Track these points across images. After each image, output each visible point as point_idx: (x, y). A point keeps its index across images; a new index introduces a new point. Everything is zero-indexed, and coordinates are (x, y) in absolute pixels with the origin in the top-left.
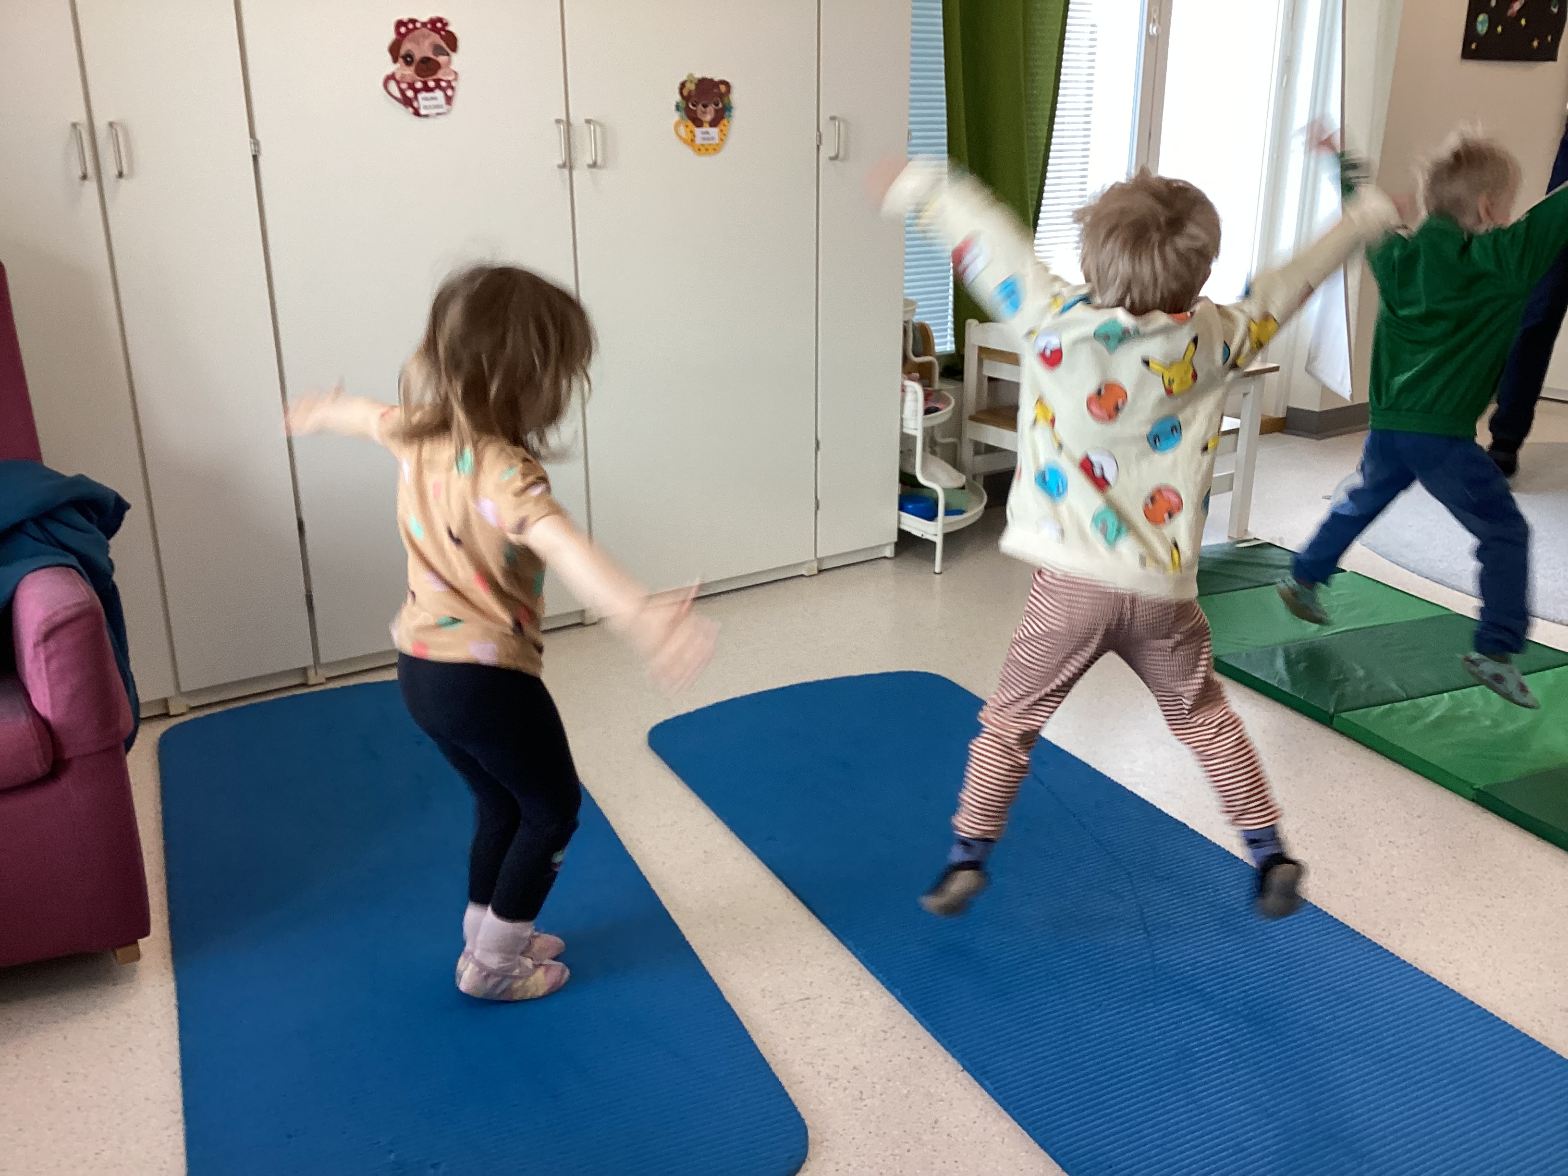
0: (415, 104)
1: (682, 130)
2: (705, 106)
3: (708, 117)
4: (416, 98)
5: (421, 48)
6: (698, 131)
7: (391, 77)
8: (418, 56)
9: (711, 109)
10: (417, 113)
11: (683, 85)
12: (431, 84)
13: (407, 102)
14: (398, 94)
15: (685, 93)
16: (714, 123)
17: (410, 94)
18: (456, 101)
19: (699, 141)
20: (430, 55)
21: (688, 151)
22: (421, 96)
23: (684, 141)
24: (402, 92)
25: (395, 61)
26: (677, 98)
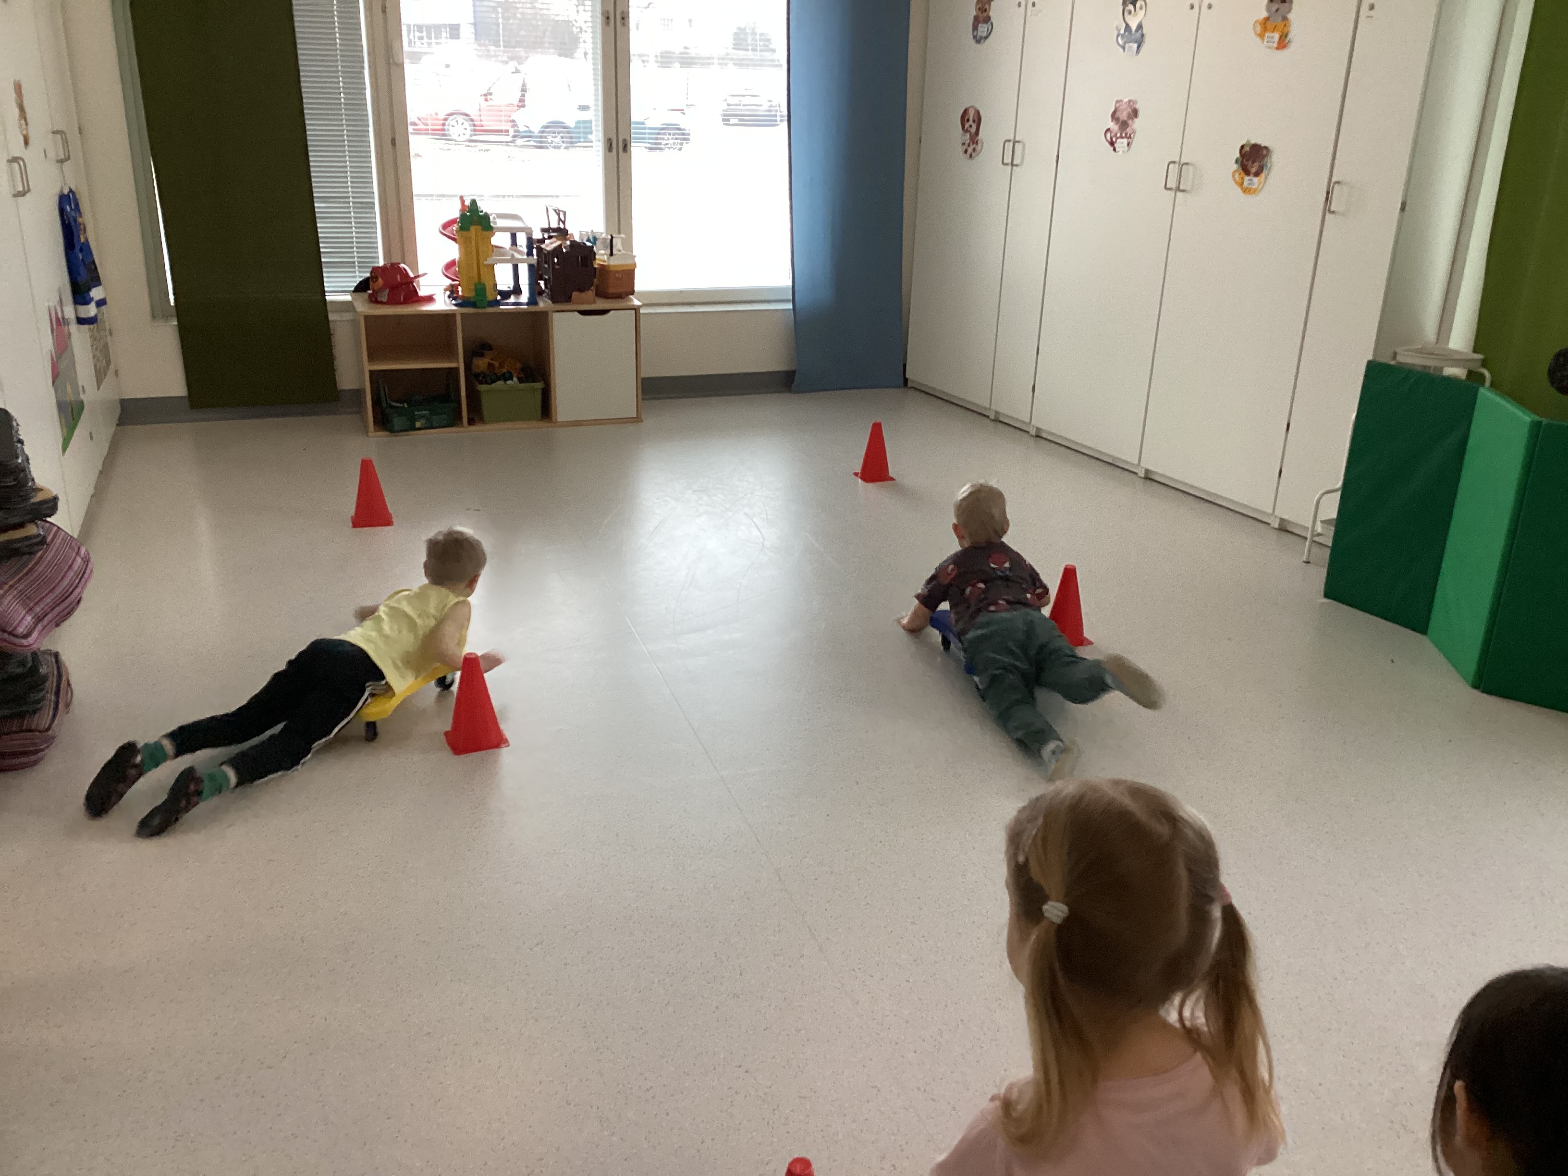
0: (1115, 145)
1: (1237, 175)
2: (1253, 162)
3: (1254, 170)
4: (1116, 141)
5: (1123, 116)
6: (1247, 178)
7: (1108, 130)
8: (1121, 119)
9: (1256, 165)
10: (1115, 150)
11: (1242, 147)
12: (1124, 135)
13: (1112, 144)
14: (1109, 139)
15: (1243, 151)
16: (1257, 174)
17: (1114, 139)
18: (1133, 146)
19: (1246, 184)
20: (1126, 119)
21: (1238, 190)
22: (1119, 140)
23: (1236, 182)
24: (1111, 139)
25: (1112, 121)
26: (1238, 155)
